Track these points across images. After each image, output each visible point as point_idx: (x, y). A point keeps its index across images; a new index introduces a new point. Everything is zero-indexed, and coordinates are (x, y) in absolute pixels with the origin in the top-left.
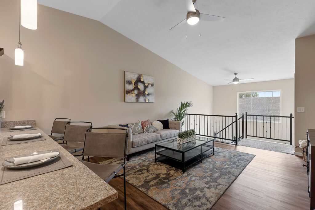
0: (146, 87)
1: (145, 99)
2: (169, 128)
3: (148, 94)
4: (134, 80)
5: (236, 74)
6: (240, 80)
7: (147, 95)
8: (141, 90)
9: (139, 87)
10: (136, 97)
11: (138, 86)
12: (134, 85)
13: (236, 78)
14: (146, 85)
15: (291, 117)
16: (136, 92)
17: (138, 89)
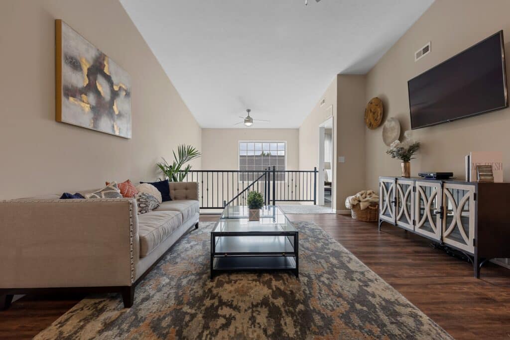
0: (115, 94)
1: (113, 127)
2: (171, 200)
3: (120, 115)
4: (86, 60)
5: (249, 111)
6: (253, 121)
7: (117, 115)
8: (104, 99)
9: (100, 88)
10: (91, 115)
11: (97, 84)
12: (88, 76)
13: (249, 117)
14: (116, 88)
15: (315, 172)
16: (91, 98)
17: (98, 93)
